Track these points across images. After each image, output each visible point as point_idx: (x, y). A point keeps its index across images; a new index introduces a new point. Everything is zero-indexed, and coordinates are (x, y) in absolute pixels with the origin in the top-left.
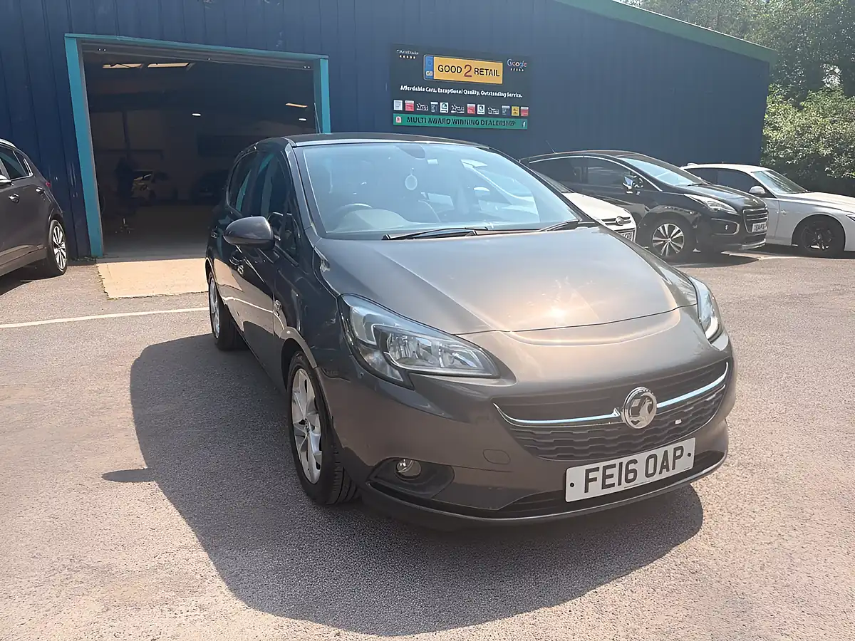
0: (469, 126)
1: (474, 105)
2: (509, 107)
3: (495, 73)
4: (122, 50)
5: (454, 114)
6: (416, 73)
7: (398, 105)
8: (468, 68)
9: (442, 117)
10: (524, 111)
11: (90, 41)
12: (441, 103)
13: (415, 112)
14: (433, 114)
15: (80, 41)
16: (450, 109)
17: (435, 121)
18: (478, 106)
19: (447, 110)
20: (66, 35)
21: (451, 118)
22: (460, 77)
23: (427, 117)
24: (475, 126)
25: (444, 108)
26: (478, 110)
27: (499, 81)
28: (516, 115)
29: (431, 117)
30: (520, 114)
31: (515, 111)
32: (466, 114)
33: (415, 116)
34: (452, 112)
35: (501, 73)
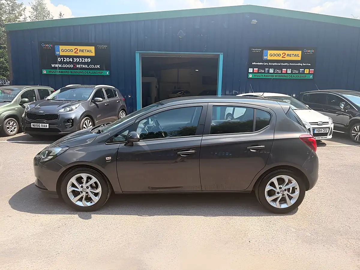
0: (282, 78)
1: (286, 69)
2: (303, 70)
3: (298, 55)
4: (152, 55)
5: (276, 73)
6: (259, 57)
7: (251, 70)
8: (284, 54)
9: (270, 74)
10: (311, 71)
11: (142, 53)
12: (270, 69)
13: (258, 73)
14: (266, 73)
15: (140, 53)
16: (274, 71)
17: (267, 76)
18: (288, 69)
19: (273, 71)
20: (136, 52)
21: (274, 75)
22: (280, 58)
23: (263, 74)
24: (286, 78)
25: (271, 71)
26: (288, 71)
27: (299, 59)
28: (307, 73)
29: (265, 74)
30: (309, 72)
31: (307, 71)
32: (282, 73)
33: (258, 74)
34: (275, 72)
35: (300, 55)
